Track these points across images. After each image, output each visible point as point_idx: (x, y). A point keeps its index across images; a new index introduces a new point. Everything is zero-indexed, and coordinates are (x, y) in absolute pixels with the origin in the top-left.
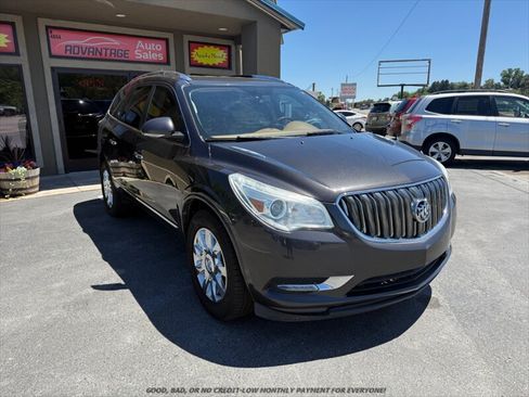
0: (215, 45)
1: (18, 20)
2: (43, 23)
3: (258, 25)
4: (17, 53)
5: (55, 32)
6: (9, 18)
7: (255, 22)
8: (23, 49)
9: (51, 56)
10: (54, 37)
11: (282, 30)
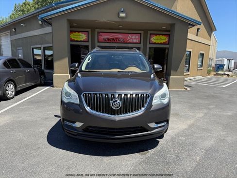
0: (162, 35)
1: (89, 30)
2: (97, 30)
3: (176, 25)
4: (88, 41)
5: (100, 34)
6: (87, 30)
7: (175, 24)
8: (90, 40)
9: (98, 42)
10: (100, 35)
11: (189, 27)
